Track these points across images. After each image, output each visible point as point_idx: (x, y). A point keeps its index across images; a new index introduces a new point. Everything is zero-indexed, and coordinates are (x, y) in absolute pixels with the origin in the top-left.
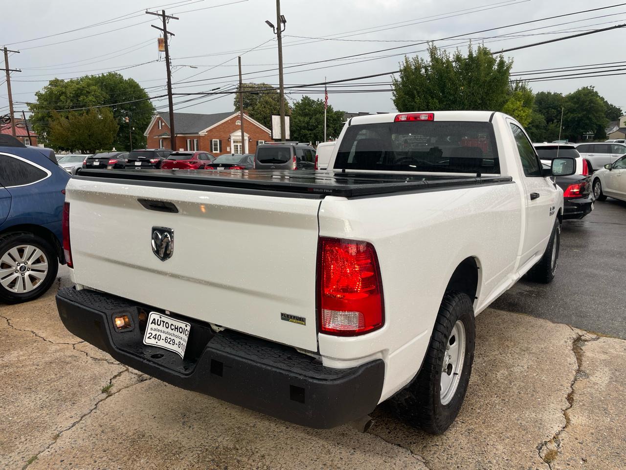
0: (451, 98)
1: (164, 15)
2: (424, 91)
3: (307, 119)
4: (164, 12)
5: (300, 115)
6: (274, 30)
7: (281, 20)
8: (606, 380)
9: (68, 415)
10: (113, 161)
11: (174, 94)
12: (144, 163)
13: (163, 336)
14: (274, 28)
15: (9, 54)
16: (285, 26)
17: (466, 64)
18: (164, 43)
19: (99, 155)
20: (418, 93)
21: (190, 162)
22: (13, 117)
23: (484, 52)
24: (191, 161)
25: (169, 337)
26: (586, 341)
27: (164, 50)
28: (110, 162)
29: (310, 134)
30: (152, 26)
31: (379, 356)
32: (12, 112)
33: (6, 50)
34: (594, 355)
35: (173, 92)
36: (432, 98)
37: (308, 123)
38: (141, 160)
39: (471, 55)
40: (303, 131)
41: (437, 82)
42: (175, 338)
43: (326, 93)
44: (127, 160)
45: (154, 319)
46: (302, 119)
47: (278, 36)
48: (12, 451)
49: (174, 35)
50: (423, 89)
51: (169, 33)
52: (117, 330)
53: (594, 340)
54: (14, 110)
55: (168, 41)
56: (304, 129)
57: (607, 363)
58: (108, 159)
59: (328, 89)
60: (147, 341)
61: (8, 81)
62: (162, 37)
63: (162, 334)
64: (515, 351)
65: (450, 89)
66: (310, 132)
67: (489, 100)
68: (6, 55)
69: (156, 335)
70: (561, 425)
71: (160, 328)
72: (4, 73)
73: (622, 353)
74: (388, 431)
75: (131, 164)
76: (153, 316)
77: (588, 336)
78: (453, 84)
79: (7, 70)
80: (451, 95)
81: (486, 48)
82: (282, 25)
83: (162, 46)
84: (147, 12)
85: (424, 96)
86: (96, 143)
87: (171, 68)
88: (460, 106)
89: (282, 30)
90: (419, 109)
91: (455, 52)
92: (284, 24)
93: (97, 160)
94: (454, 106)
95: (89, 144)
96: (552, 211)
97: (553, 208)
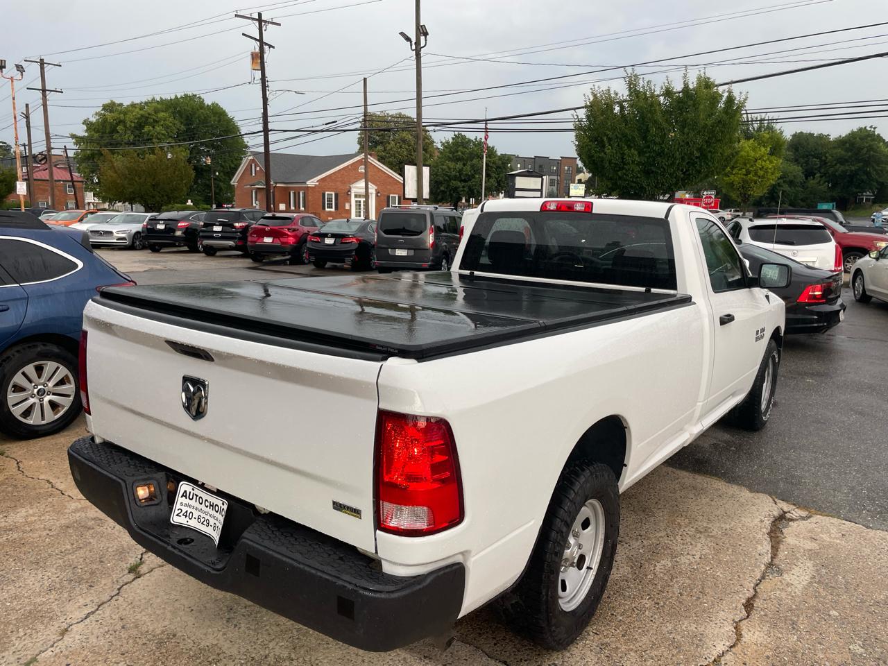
0: (656, 148)
1: (260, 20)
2: (617, 137)
3: (459, 165)
4: (260, 15)
6: (411, 46)
7: (422, 31)
8: (805, 579)
9: (82, 601)
10: (183, 224)
11: (271, 130)
12: (226, 228)
13: (196, 514)
14: (411, 42)
15: (47, 68)
16: (426, 40)
17: (680, 101)
18: (259, 59)
19: (165, 215)
20: (610, 140)
21: (289, 229)
22: (50, 156)
23: (706, 84)
24: (290, 227)
25: (203, 515)
26: (792, 520)
27: (259, 68)
28: (179, 224)
29: (463, 187)
30: (243, 34)
31: (459, 559)
32: (49, 148)
33: (42, 63)
34: (797, 542)
35: (270, 128)
36: (629, 147)
38: (222, 224)
39: (686, 86)
40: (454, 182)
41: (637, 125)
42: (209, 518)
44: (202, 223)
45: (185, 491)
46: (452, 165)
47: (416, 54)
48: (7, 650)
49: (273, 47)
50: (616, 135)
51: (266, 44)
52: (138, 503)
53: (803, 518)
54: (52, 145)
55: (265, 56)
56: (455, 180)
57: (812, 555)
58: (177, 221)
60: (176, 519)
61: (45, 105)
62: (257, 50)
63: (194, 511)
64: (689, 533)
65: (655, 136)
66: (463, 184)
67: (710, 152)
68: (42, 69)
69: (187, 512)
70: (727, 644)
71: (192, 503)
72: (40, 94)
73: (838, 541)
74: (495, 642)
75: (209, 229)
76: (184, 487)
77: (797, 513)
78: (660, 128)
79: (44, 90)
80: (655, 144)
81: (709, 79)
82: (423, 38)
83: (257, 63)
84: (236, 16)
85: (618, 145)
86: (163, 196)
87: (268, 93)
88: (668, 159)
89: (422, 46)
90: (610, 162)
91: (664, 83)
92: (426, 37)
93: (162, 222)
94: (660, 159)
95: (153, 197)
96: (760, 334)
97: (761, 331)
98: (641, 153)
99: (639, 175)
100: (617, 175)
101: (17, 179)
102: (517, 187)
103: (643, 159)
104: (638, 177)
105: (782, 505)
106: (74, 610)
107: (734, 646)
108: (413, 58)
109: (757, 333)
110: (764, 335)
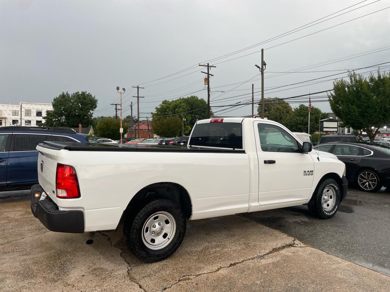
0: (365, 105)
1: (208, 66)
3: (302, 118)
4: (208, 64)
5: (297, 115)
6: (260, 70)
7: (264, 64)
8: (270, 262)
10: (172, 142)
11: (211, 107)
12: (185, 143)
14: (260, 68)
15: (140, 89)
16: (265, 67)
17: (376, 83)
18: (207, 80)
19: (167, 139)
20: (342, 102)
22: (139, 120)
26: (294, 247)
27: (207, 84)
28: (170, 143)
29: (304, 128)
30: (201, 72)
32: (139, 117)
33: (138, 87)
36: (352, 105)
37: (302, 121)
39: (379, 77)
40: (299, 126)
41: (355, 94)
43: (310, 102)
44: (177, 142)
46: (298, 118)
47: (261, 73)
49: (213, 75)
50: (345, 100)
51: (210, 75)
53: (301, 247)
54: (140, 116)
55: (210, 79)
57: (285, 257)
58: (170, 141)
59: (311, 100)
61: (138, 102)
62: (207, 77)
64: (240, 243)
65: (364, 99)
66: (304, 126)
68: (138, 89)
72: (137, 98)
75: (179, 144)
76: (43, 193)
78: (366, 95)
79: (138, 97)
80: (365, 103)
82: (264, 66)
83: (206, 82)
84: (199, 65)
85: (347, 104)
86: (171, 133)
87: (210, 93)
89: (264, 69)
90: (343, 112)
91: (370, 75)
92: (265, 66)
93: (164, 142)
94: (368, 110)
95: (168, 133)
96: (308, 173)
97: (308, 171)
98: (358, 107)
99: (359, 117)
100: (348, 117)
101: (120, 127)
102: (324, 126)
103: (360, 110)
104: (358, 118)
105: (297, 242)
106: (30, 235)
107: (211, 273)
108: (261, 74)
109: (305, 172)
110: (313, 174)
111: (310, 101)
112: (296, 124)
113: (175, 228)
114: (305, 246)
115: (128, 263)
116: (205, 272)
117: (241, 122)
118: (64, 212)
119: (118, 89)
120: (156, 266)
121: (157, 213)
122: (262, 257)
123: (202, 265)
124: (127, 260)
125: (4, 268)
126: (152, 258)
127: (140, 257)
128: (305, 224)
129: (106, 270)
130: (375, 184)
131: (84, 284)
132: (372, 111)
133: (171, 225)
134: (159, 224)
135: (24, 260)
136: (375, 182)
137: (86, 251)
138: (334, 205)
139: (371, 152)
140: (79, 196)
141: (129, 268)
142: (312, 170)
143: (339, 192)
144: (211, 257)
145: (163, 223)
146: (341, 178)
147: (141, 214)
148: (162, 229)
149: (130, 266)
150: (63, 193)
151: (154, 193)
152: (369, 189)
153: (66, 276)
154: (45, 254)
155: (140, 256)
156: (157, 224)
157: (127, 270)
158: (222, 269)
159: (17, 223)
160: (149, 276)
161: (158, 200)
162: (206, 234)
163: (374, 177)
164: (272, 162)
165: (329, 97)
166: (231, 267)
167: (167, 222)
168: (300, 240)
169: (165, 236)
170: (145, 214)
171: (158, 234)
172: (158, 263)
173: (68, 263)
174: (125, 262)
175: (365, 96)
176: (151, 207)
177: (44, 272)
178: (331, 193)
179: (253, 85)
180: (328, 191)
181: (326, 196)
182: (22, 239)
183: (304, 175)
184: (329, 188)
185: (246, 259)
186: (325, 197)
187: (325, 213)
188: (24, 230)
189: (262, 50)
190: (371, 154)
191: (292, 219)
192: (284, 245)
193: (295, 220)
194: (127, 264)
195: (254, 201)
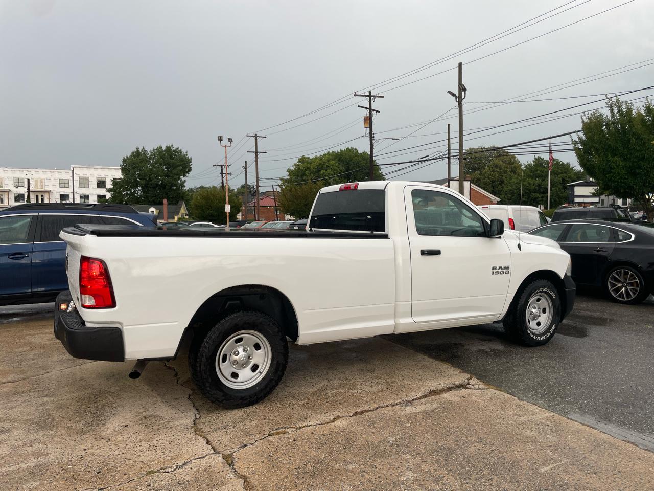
0: (637, 154)
1: (370, 96)
3: (538, 181)
4: (370, 92)
5: (530, 177)
6: (456, 99)
7: (462, 89)
14: (456, 96)
15: (259, 139)
16: (465, 94)
18: (369, 121)
22: (258, 190)
26: (467, 388)
27: (369, 126)
29: (542, 197)
30: (359, 106)
32: (258, 186)
33: (256, 136)
36: (614, 155)
37: (539, 186)
40: (534, 194)
41: (619, 137)
43: (551, 153)
46: (531, 181)
47: (459, 105)
49: (379, 112)
50: (602, 147)
51: (374, 110)
54: (260, 184)
55: (373, 118)
56: (535, 193)
59: (553, 148)
61: (257, 161)
62: (368, 115)
65: (635, 145)
66: (542, 195)
68: (256, 140)
72: (254, 155)
79: (256, 152)
80: (637, 151)
82: (463, 92)
83: (367, 123)
84: (355, 95)
85: (604, 154)
87: (373, 141)
88: (649, 163)
89: (463, 98)
90: (599, 169)
91: (645, 103)
92: (465, 92)
93: (296, 226)
94: (642, 163)
95: (305, 212)
96: (500, 270)
97: (500, 268)
98: (625, 159)
99: (627, 177)
100: (607, 177)
102: (576, 194)
103: (629, 164)
104: (625, 178)
105: (474, 381)
106: (58, 368)
107: (321, 424)
108: (457, 107)
109: (494, 268)
110: (509, 272)
111: (550, 150)
112: (527, 191)
113: (270, 357)
114: (486, 387)
115: (197, 410)
116: (312, 423)
117: (383, 189)
118: (93, 329)
119: (220, 139)
120: (239, 413)
121: (241, 332)
122: (410, 403)
123: (309, 413)
124: (196, 404)
125: (12, 414)
126: (233, 401)
127: (214, 400)
128: (497, 354)
129: (162, 418)
130: (636, 290)
131: (125, 437)
132: (649, 166)
133: (263, 352)
134: (244, 350)
135: (44, 404)
136: (637, 286)
137: (138, 392)
138: (549, 323)
139: (631, 236)
140: (113, 305)
141: (198, 416)
142: (507, 265)
143: (558, 302)
144: (327, 402)
145: (251, 349)
146: (562, 278)
147: (213, 334)
148: (249, 358)
149: (199, 414)
150: (89, 300)
151: (238, 302)
152: (626, 299)
153: (101, 425)
154: (75, 395)
155: (214, 398)
156: (240, 350)
157: (193, 418)
158: (341, 419)
159: (42, 351)
160: (225, 427)
161: (241, 313)
162: (329, 369)
163: (635, 278)
164: (436, 253)
165: (575, 143)
166: (355, 417)
167: (257, 347)
168: (480, 378)
169: (255, 368)
170: (220, 334)
171: (243, 365)
172: (243, 409)
173: (107, 408)
174: (192, 407)
175: (636, 139)
176: (228, 324)
177: (70, 421)
178: (544, 303)
179: (449, 125)
180: (538, 300)
181: (535, 308)
182: (45, 373)
183: (493, 274)
184: (540, 296)
185: (382, 405)
186: (534, 311)
187: (532, 336)
188: (52, 362)
189: (460, 65)
190: (631, 239)
191: (475, 347)
192: (451, 386)
193: (480, 348)
194: (194, 411)
195: (404, 315)
